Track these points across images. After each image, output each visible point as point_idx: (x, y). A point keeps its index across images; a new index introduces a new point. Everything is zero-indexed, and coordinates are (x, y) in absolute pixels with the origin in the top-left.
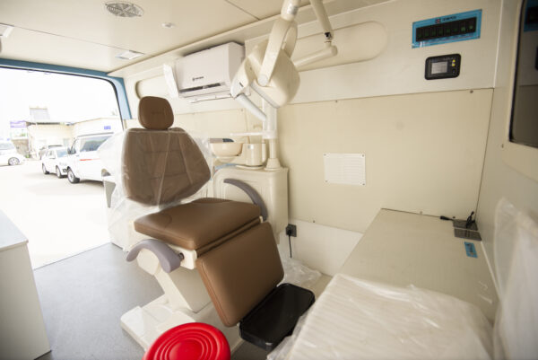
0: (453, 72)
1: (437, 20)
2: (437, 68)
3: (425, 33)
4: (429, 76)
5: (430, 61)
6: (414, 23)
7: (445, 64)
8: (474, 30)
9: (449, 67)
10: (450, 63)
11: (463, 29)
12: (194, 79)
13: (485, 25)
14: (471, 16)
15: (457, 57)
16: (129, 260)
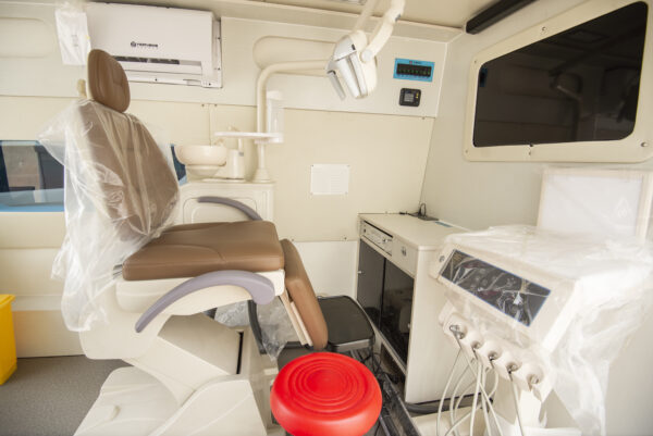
0: (416, 103)
1: (411, 61)
2: (410, 97)
3: (404, 69)
4: (403, 103)
5: (404, 91)
6: (396, 59)
7: (412, 96)
8: (429, 76)
9: (415, 98)
10: (415, 96)
11: (424, 73)
12: (133, 44)
13: (435, 73)
14: (428, 65)
15: (419, 92)
16: (139, 330)
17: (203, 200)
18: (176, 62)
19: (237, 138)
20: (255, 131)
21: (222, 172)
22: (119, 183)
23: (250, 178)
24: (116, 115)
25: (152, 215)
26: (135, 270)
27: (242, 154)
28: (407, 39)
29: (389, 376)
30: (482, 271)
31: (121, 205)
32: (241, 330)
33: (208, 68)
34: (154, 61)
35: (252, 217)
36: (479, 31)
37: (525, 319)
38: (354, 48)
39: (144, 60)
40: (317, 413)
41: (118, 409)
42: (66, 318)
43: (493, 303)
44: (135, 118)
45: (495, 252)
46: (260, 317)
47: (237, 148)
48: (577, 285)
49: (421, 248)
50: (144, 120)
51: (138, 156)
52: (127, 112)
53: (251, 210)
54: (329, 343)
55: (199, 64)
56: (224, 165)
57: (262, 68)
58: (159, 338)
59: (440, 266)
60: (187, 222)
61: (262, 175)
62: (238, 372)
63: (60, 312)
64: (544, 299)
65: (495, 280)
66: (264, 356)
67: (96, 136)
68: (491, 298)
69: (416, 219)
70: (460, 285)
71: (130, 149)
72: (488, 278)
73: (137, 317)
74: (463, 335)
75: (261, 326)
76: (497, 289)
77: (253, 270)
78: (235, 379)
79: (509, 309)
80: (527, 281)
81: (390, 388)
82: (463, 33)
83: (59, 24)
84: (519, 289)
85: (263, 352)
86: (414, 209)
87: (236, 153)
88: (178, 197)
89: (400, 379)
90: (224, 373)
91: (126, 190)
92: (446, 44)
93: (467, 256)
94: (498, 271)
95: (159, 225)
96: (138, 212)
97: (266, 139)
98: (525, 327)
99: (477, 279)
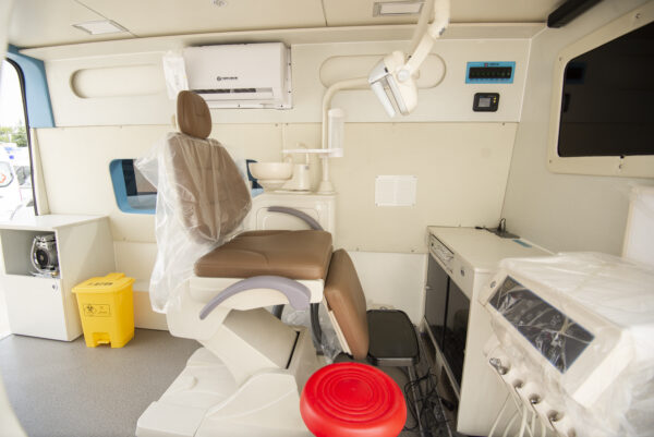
0: (493, 107)
1: (486, 64)
2: (484, 103)
3: (477, 73)
4: (477, 108)
5: (478, 96)
6: (468, 63)
7: (488, 100)
8: (509, 77)
9: (492, 102)
10: (492, 100)
11: (503, 74)
12: (219, 79)
13: (516, 73)
14: (509, 65)
15: (497, 95)
16: (203, 317)
17: (272, 209)
18: (253, 90)
19: (304, 155)
20: (320, 148)
21: (289, 185)
22: (193, 199)
23: (314, 190)
24: (198, 142)
25: (222, 224)
26: (205, 269)
27: (307, 168)
28: (481, 41)
29: (444, 402)
30: (530, 304)
31: (193, 217)
32: (298, 330)
33: (278, 92)
34: (237, 91)
35: (314, 227)
36: (564, 24)
37: (561, 365)
38: (386, 70)
39: (228, 91)
40: (334, 417)
41: (196, 380)
42: (153, 300)
43: (533, 341)
44: (217, 143)
45: (546, 283)
46: (321, 320)
47: (304, 163)
48: (625, 334)
49: (477, 270)
50: (224, 142)
51: (216, 174)
52: (209, 137)
53: (314, 221)
54: (369, 354)
55: (270, 90)
56: (290, 178)
57: (327, 87)
58: (224, 327)
59: (491, 292)
60: (258, 229)
61: (326, 187)
62: (287, 367)
63: (148, 294)
64: (585, 346)
65: (540, 314)
66: (321, 357)
67: (179, 163)
68: (531, 334)
69: (493, 236)
70: (505, 315)
71: (209, 168)
72: (534, 311)
73: (201, 308)
74: (505, 371)
75: (322, 328)
76: (539, 326)
77: (292, 277)
78: (283, 372)
79: (547, 350)
80: (570, 321)
81: (440, 413)
82: (545, 27)
83: (166, 67)
84: (558, 330)
85: (320, 353)
86: (494, 224)
87: (302, 167)
88: (250, 207)
89: (453, 405)
90: (274, 365)
91: (197, 205)
92: (530, 40)
93: (518, 284)
94: (545, 305)
95: (229, 231)
96: (208, 222)
97: (327, 154)
98: (558, 372)
99: (523, 312)
